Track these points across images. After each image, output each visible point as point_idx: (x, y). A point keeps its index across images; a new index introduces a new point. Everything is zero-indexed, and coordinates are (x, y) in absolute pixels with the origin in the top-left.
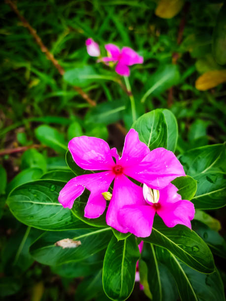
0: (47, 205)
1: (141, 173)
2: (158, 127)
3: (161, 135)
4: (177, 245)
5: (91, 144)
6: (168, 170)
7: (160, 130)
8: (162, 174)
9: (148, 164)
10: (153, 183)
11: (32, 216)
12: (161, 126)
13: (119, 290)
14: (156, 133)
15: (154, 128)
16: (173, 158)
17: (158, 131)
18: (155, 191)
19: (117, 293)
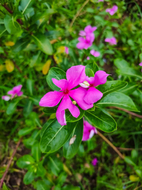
0: (56, 136)
1: (73, 83)
2: (57, 72)
3: (60, 73)
4: (107, 91)
5: (47, 98)
6: (79, 72)
7: (58, 72)
8: (79, 75)
9: (71, 79)
10: (81, 80)
11: (56, 145)
12: (57, 71)
13: (111, 126)
14: (58, 75)
15: (56, 75)
16: (75, 67)
17: (58, 73)
18: (84, 82)
19: (111, 128)
